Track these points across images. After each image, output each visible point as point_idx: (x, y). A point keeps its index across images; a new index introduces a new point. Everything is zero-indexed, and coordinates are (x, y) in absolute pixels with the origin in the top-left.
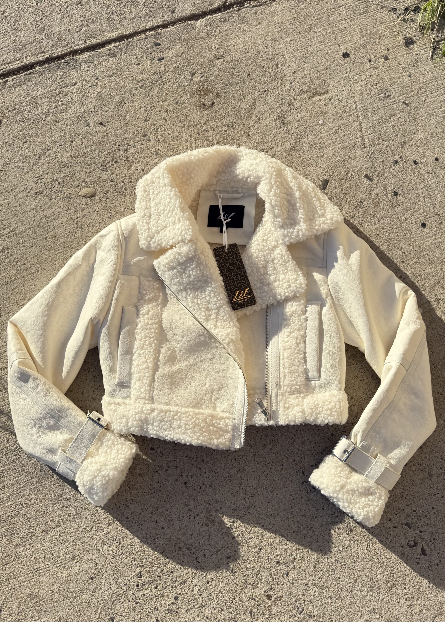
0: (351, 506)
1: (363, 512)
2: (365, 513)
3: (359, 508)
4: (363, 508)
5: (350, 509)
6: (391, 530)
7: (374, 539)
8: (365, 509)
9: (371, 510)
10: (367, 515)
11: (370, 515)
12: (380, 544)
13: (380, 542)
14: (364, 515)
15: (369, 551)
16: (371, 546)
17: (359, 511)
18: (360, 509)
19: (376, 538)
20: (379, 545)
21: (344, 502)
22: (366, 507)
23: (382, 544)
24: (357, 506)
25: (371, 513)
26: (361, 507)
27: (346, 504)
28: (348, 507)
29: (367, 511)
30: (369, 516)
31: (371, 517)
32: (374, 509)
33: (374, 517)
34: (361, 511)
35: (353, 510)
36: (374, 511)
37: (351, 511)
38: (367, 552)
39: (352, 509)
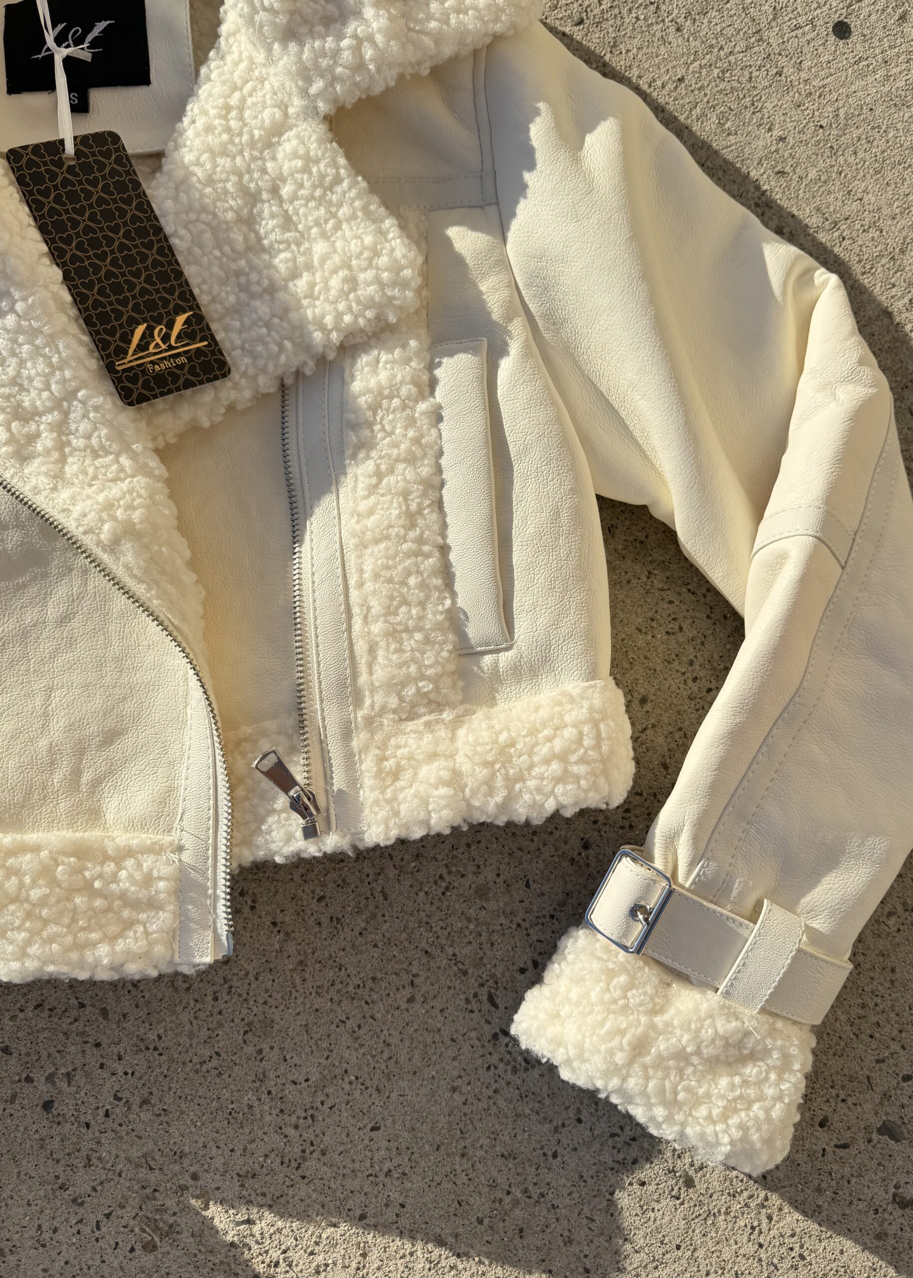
0: (679, 1117)
1: (725, 1131)
2: (736, 1134)
3: (709, 1118)
4: (724, 1118)
5: (677, 1128)
6: (830, 1156)
7: (775, 1199)
8: (734, 1121)
9: (756, 1119)
10: (744, 1139)
11: (755, 1137)
12: (797, 1216)
13: (797, 1205)
14: (732, 1143)
15: (761, 1246)
16: (764, 1226)
17: (710, 1129)
18: (714, 1123)
19: (782, 1196)
20: (792, 1219)
21: (649, 1106)
22: (736, 1111)
23: (804, 1213)
24: (702, 1111)
25: (759, 1130)
26: (715, 1112)
27: (660, 1112)
28: (669, 1118)
29: (742, 1127)
30: (752, 1144)
31: (758, 1145)
32: (767, 1111)
33: (768, 1142)
34: (719, 1127)
35: (689, 1131)
36: (769, 1119)
37: (682, 1135)
38: (751, 1248)
39: (683, 1125)
